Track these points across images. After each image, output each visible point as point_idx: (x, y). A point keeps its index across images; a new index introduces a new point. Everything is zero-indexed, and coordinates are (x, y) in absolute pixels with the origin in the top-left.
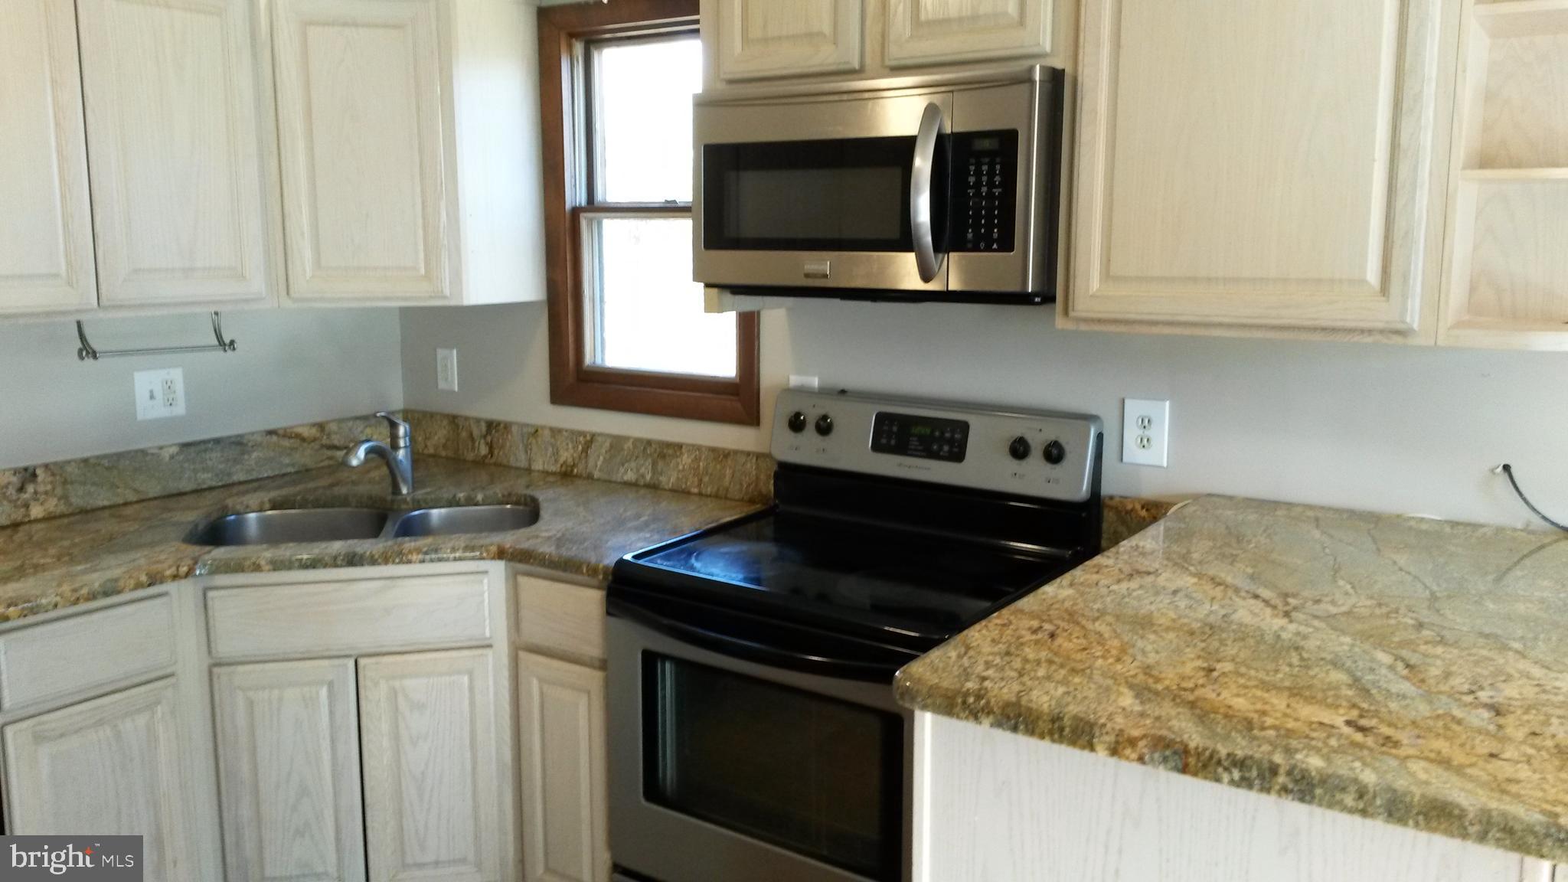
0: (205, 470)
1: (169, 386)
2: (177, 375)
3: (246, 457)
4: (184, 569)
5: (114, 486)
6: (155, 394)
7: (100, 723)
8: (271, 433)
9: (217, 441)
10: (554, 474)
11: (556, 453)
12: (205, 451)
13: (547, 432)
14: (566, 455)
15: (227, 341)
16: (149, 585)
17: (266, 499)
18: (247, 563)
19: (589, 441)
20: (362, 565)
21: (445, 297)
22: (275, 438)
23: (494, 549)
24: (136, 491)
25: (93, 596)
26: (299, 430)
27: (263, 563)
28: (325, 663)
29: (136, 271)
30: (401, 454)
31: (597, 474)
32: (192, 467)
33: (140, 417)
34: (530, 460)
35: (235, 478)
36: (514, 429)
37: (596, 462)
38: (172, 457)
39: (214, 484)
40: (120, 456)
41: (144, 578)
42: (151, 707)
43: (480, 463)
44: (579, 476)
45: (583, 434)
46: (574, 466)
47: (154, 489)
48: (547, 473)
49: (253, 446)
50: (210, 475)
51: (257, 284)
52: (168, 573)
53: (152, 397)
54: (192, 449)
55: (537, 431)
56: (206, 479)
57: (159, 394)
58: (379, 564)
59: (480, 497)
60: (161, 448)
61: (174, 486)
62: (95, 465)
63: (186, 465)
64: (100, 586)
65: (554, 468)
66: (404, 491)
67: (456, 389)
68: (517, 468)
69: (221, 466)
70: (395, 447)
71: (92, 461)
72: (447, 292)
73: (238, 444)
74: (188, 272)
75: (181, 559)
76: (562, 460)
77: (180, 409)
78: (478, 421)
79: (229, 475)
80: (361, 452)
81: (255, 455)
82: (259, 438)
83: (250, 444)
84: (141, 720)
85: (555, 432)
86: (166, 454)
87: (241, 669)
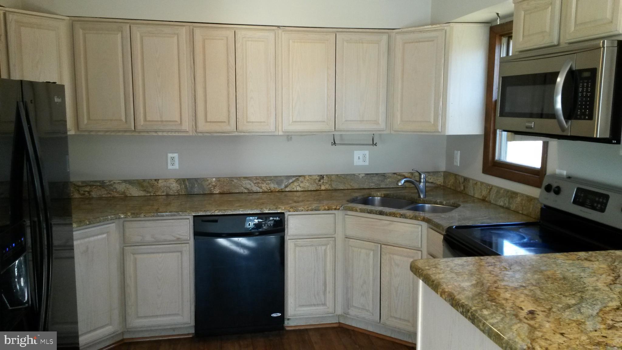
0: (372, 182)
1: (364, 156)
2: (367, 153)
3: (386, 180)
4: (338, 207)
5: (345, 183)
6: (360, 157)
7: (312, 246)
8: (394, 173)
9: (377, 174)
10: (480, 199)
11: (481, 192)
12: (373, 176)
13: (479, 183)
14: (484, 193)
15: (375, 143)
16: (328, 210)
17: (383, 193)
18: (354, 209)
19: (490, 188)
20: (384, 215)
21: (439, 132)
22: (396, 175)
23: (422, 217)
24: (351, 186)
25: (312, 210)
26: (404, 174)
27: (358, 209)
28: (373, 243)
29: (346, 121)
30: (422, 184)
31: (492, 201)
32: (368, 181)
33: (355, 164)
34: (474, 194)
35: (382, 186)
36: (471, 181)
37: (492, 197)
38: (362, 177)
39: (375, 187)
40: (347, 175)
41: (326, 208)
42: (326, 245)
43: (461, 192)
44: (487, 201)
45: (489, 185)
46: (486, 197)
47: (356, 186)
48: (478, 199)
49: (388, 177)
50: (374, 184)
51: (382, 126)
52: (334, 207)
53: (359, 158)
54: (368, 176)
55: (477, 183)
56: (372, 185)
57: (361, 157)
58: (388, 216)
59: (444, 203)
60: (360, 174)
61: (362, 186)
62: (340, 177)
63: (367, 180)
64: (314, 207)
65: (480, 197)
66: (422, 197)
67: (459, 165)
68: (471, 196)
69: (377, 182)
70: (420, 182)
71: (339, 175)
72: (440, 130)
73: (384, 175)
74: (362, 121)
75: (339, 205)
76: (483, 194)
77: (367, 163)
78: (462, 177)
79: (380, 185)
80: (403, 181)
81: (388, 180)
82: (390, 175)
83: (387, 176)
84: (323, 248)
85: (482, 183)
86: (361, 176)
87: (351, 240)
